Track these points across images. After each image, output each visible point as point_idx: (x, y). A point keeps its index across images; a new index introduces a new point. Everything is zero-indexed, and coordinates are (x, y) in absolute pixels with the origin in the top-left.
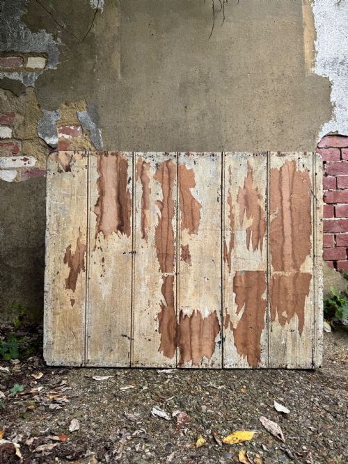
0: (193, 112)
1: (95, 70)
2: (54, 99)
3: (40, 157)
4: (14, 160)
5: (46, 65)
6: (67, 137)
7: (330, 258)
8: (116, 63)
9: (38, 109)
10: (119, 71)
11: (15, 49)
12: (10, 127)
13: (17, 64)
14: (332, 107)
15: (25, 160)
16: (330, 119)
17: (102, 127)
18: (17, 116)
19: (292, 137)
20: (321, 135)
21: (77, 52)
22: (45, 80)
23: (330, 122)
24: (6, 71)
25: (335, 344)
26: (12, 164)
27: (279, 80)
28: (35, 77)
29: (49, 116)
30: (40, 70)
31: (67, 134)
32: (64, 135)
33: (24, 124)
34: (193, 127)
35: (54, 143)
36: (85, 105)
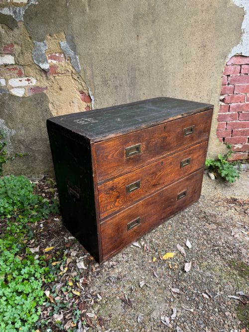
0: (143, 40)
1: (68, 4)
2: (41, 32)
3: (38, 78)
4: (21, 81)
6: (54, 62)
7: (221, 136)
9: (30, 40)
10: (87, 5)
12: (11, 54)
14: (241, 33)
15: (28, 80)
16: (238, 43)
17: (79, 54)
18: (16, 46)
19: (210, 58)
20: (230, 56)
22: (31, 14)
23: (238, 45)
26: (20, 84)
28: (22, 12)
29: (39, 46)
30: (25, 5)
31: (55, 60)
32: (52, 61)
33: (22, 53)
34: (143, 52)
35: (46, 68)
36: (64, 36)
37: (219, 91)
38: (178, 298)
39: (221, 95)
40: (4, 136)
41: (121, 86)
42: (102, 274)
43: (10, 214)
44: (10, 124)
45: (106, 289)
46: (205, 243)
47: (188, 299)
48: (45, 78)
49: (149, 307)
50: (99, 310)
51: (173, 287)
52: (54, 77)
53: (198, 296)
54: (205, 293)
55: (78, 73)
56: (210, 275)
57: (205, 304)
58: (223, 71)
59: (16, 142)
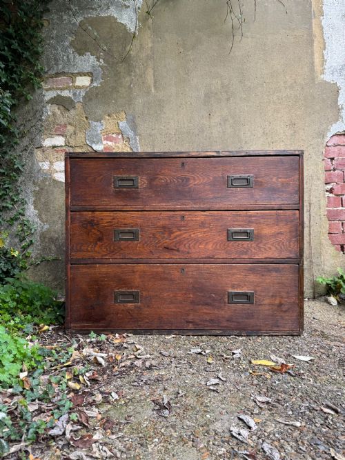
0: (216, 119)
1: (132, 86)
2: (99, 112)
5: (92, 83)
6: (110, 143)
7: (338, 243)
8: (150, 78)
9: (85, 120)
10: (152, 86)
11: (66, 70)
12: (63, 136)
13: (68, 83)
14: (339, 109)
16: (337, 120)
17: (140, 135)
18: (69, 127)
19: (304, 138)
20: (329, 135)
21: (117, 71)
22: (91, 96)
23: (338, 123)
24: (57, 89)
25: (340, 314)
27: (292, 87)
28: (83, 94)
29: (95, 126)
30: (87, 87)
31: (111, 141)
32: (108, 142)
33: (75, 134)
34: (216, 132)
35: (100, 150)
36: (124, 116)
37: (323, 177)
38: (270, 410)
39: (326, 184)
40: (33, 230)
42: (128, 375)
44: (44, 217)
45: (129, 389)
47: (290, 413)
49: (208, 416)
50: (108, 411)
54: (328, 407)
58: (324, 152)
59: (47, 241)
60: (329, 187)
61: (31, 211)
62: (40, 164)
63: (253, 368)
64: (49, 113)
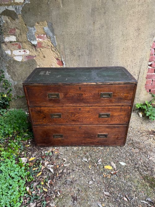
0: (97, 26)
1: (49, 3)
2: (32, 21)
3: (31, 50)
4: (20, 52)
6: (40, 40)
7: (148, 89)
9: (25, 26)
12: (14, 36)
13: (11, 1)
15: (25, 51)
17: (56, 35)
18: (17, 30)
19: (143, 38)
22: (26, 10)
24: (6, 5)
26: (19, 54)
27: (142, 5)
28: (21, 9)
29: (31, 30)
30: (22, 4)
31: (41, 38)
32: (39, 39)
33: (21, 35)
34: (97, 33)
35: (35, 44)
36: (47, 24)
37: (148, 59)
38: (108, 198)
39: (149, 62)
40: (10, 85)
41: (82, 55)
42: (62, 178)
43: (11, 135)
44: (14, 78)
45: (63, 188)
46: (130, 162)
47: (114, 200)
48: (35, 50)
49: (89, 203)
50: (57, 202)
51: (105, 191)
52: (40, 49)
53: (120, 198)
54: (126, 197)
55: (55, 47)
56: (130, 185)
57: (124, 205)
58: (152, 46)
59: (18, 89)
60: (150, 63)
61: (7, 76)
62: (6, 52)
63: (104, 170)
64: (4, 22)
